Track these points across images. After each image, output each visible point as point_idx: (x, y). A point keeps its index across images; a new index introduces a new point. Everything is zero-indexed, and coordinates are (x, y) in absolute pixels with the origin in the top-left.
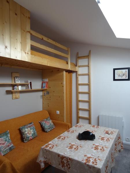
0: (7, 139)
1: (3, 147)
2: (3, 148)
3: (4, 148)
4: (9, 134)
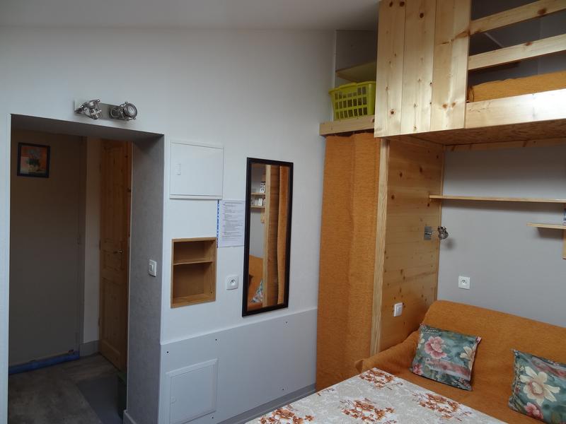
0: (454, 351)
1: (431, 359)
2: (430, 362)
3: (432, 363)
4: (474, 347)
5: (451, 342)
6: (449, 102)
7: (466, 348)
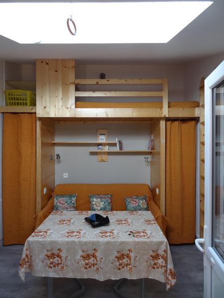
0: (69, 201)
2: (61, 208)
4: (76, 198)
5: (68, 198)
6: (69, 107)
7: (73, 199)
